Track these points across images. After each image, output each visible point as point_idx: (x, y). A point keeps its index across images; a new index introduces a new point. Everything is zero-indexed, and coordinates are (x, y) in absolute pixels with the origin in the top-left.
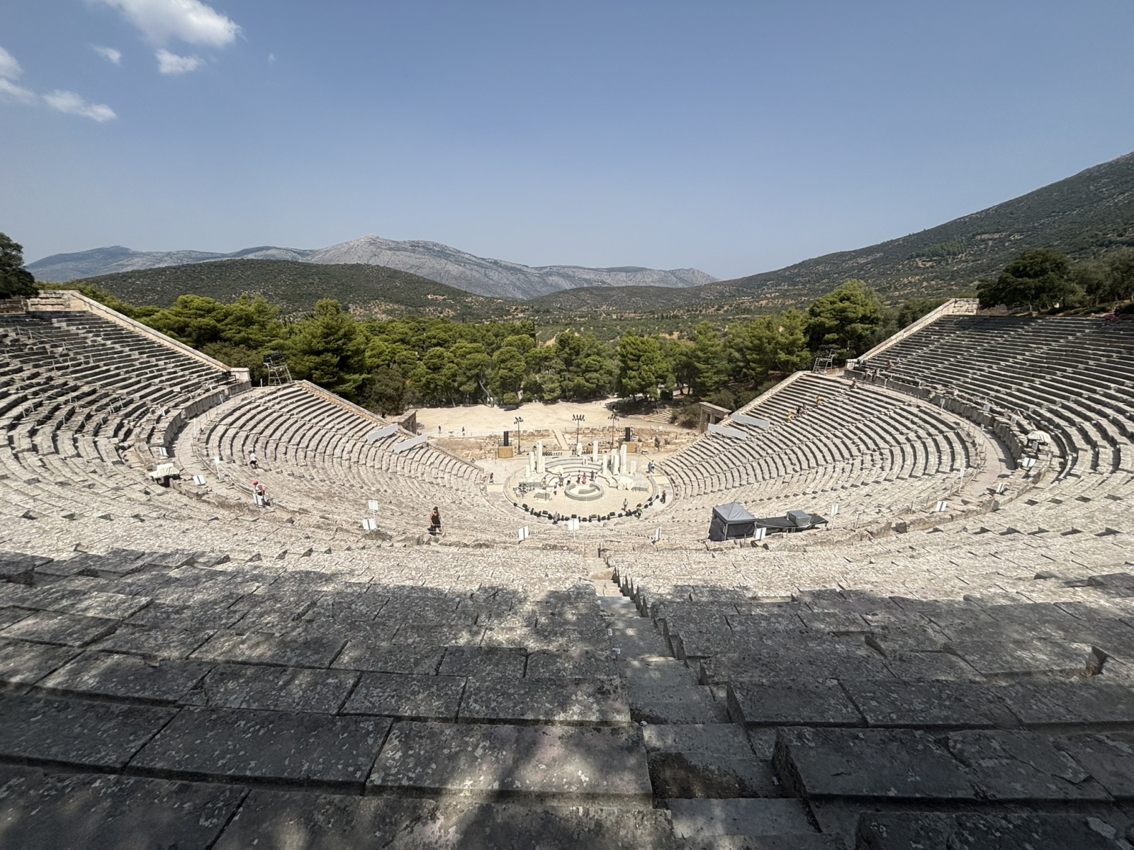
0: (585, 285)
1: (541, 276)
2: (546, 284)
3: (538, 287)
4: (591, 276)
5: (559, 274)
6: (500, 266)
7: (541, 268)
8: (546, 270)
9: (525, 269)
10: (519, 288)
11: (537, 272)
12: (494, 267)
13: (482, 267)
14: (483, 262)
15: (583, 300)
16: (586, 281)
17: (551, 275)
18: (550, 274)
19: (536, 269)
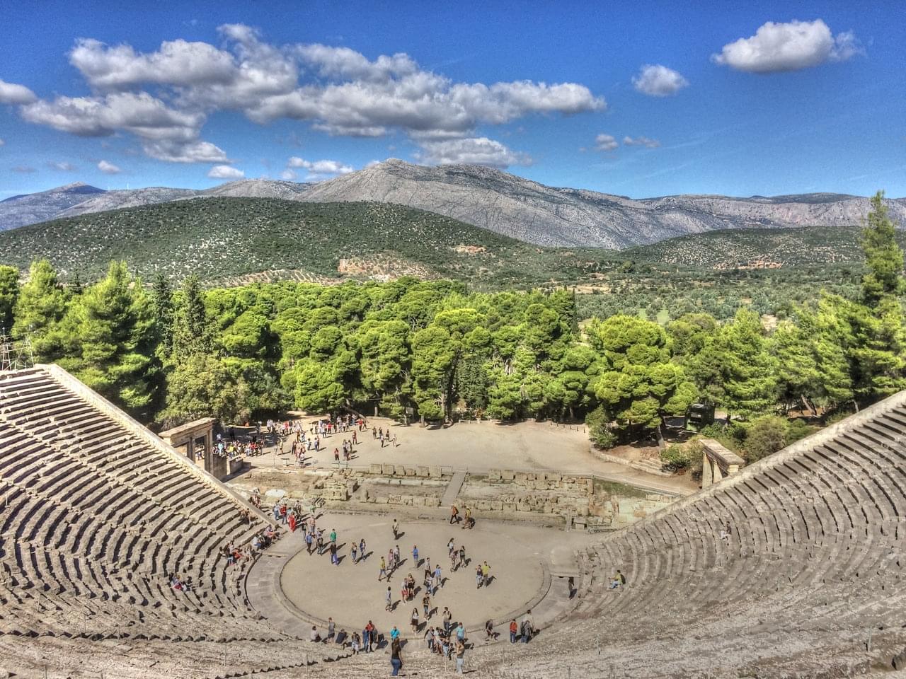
0: (731, 226)
1: (649, 213)
2: (659, 225)
3: (645, 231)
4: (742, 211)
5: (681, 208)
6: (583, 199)
7: (652, 200)
8: (660, 203)
9: (624, 203)
10: (611, 233)
11: (643, 206)
12: (573, 200)
13: (552, 202)
14: (556, 194)
15: (719, 251)
16: (732, 219)
17: (668, 210)
18: (666, 208)
19: (644, 201)
